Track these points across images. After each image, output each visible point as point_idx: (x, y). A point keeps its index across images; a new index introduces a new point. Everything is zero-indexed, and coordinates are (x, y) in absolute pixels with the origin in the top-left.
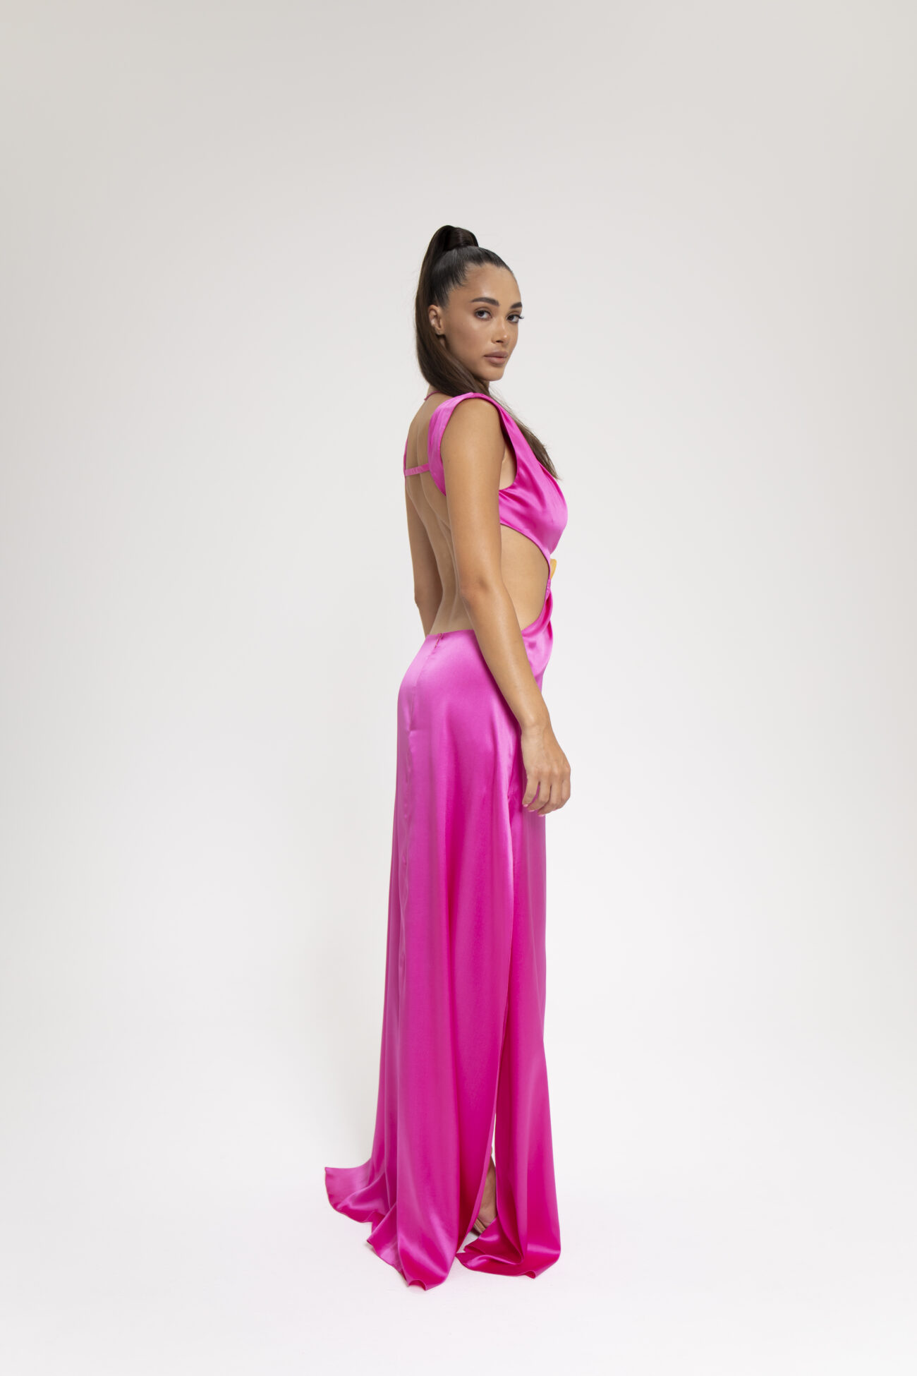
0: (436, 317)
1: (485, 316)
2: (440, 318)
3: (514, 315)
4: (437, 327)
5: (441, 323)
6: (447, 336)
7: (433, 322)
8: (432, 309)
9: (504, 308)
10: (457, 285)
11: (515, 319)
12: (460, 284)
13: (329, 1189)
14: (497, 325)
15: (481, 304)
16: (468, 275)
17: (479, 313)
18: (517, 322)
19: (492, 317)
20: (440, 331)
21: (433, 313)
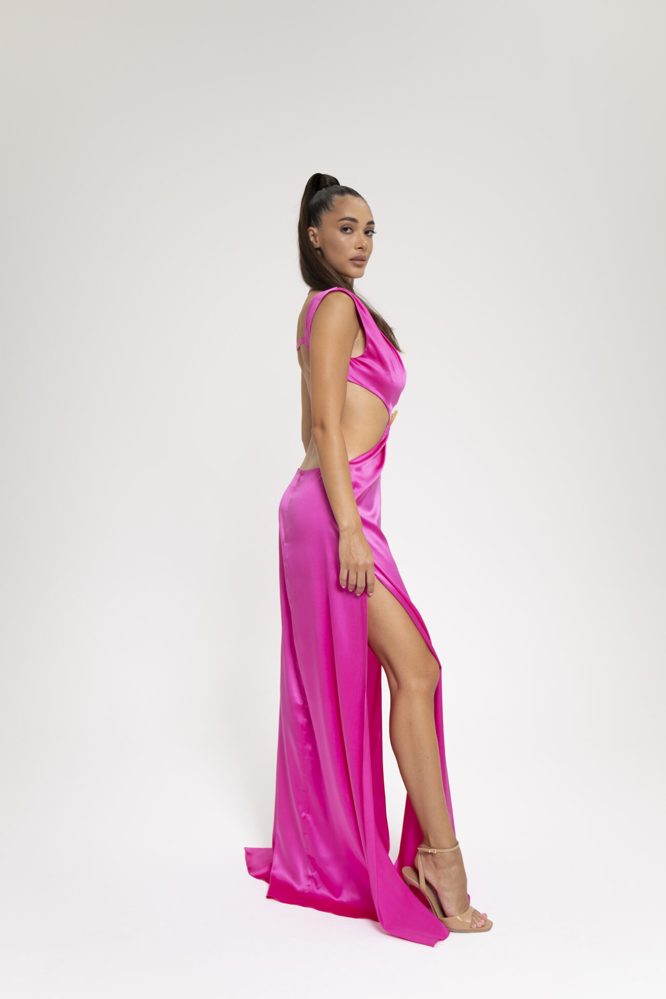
0: (314, 235)
1: (349, 231)
2: (317, 236)
3: (369, 231)
4: (314, 242)
5: (317, 239)
6: (322, 248)
7: (312, 239)
8: (311, 230)
9: (362, 225)
10: (327, 211)
11: (370, 233)
12: (329, 210)
13: (248, 863)
14: (357, 237)
15: (346, 222)
16: (334, 203)
17: (344, 229)
18: (371, 236)
19: (353, 232)
20: (317, 245)
21: (311, 233)
